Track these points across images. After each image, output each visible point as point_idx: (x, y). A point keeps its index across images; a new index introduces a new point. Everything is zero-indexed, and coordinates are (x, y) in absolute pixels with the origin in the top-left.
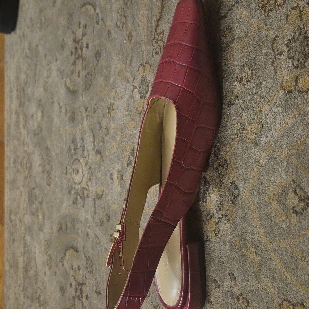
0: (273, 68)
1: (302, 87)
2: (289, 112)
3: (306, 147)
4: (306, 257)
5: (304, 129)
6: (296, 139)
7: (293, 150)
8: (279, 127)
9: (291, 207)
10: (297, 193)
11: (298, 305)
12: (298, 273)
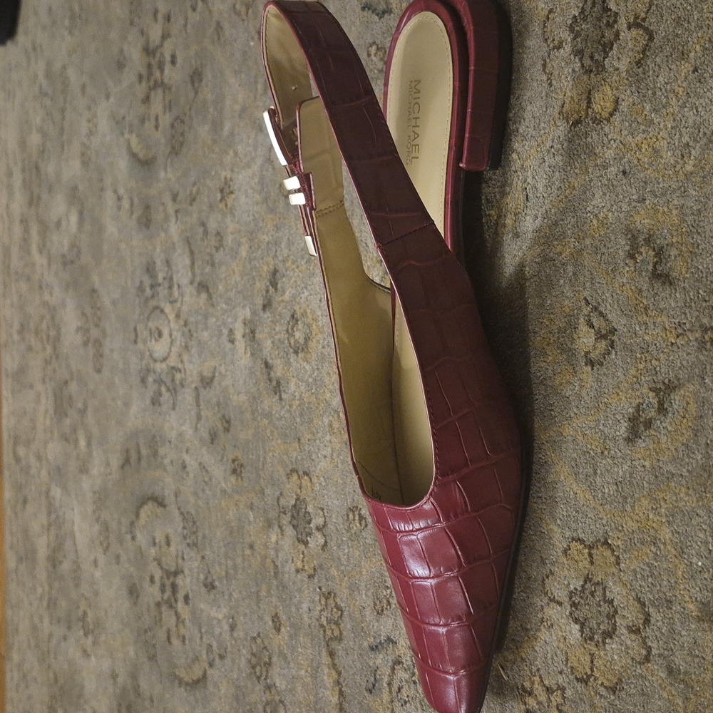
0: (545, 78)
1: (600, 111)
2: (576, 163)
3: (608, 231)
4: (612, 448)
5: (604, 194)
6: (589, 217)
7: (584, 239)
8: (558, 196)
9: (583, 354)
10: (592, 324)
11: (597, 546)
12: (597, 483)
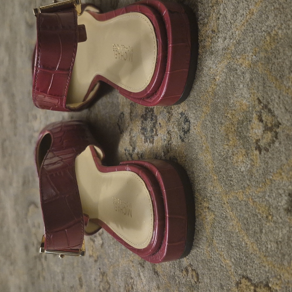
3: (278, 45)
4: (274, 215)
5: (276, 16)
6: (264, 35)
7: (259, 53)
8: (241, 21)
9: (254, 141)
10: (261, 118)
11: (260, 286)
12: (263, 239)
